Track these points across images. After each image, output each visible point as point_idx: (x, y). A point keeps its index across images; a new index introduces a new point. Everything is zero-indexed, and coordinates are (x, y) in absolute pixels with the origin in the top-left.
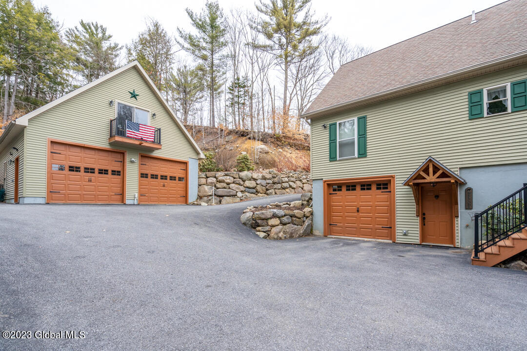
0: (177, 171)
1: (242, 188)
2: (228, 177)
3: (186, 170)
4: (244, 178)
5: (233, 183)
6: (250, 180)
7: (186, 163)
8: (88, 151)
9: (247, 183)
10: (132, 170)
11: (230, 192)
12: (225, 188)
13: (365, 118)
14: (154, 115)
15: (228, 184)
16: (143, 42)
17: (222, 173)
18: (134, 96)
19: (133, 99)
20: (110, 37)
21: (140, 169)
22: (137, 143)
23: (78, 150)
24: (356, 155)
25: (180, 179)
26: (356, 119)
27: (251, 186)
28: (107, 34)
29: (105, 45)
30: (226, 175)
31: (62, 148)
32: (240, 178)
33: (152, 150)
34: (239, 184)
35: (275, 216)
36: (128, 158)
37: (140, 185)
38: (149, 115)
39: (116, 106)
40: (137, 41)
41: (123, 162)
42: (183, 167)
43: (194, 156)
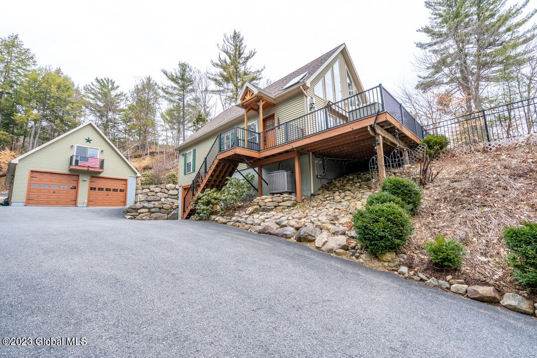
0: (119, 185)
1: (166, 195)
2: (157, 188)
3: (126, 185)
4: (169, 188)
5: (160, 192)
6: (173, 190)
7: (126, 180)
8: (54, 175)
9: (171, 192)
10: (84, 186)
11: (156, 198)
12: (153, 195)
13: (195, 150)
14: (102, 151)
15: (156, 193)
16: (138, 91)
17: (154, 186)
18: (88, 141)
19: (88, 143)
20: (118, 87)
21: (90, 184)
22: (86, 169)
23: (48, 175)
24: (192, 171)
25: (121, 191)
26: (192, 151)
27: (173, 194)
28: (115, 85)
29: (113, 93)
30: (157, 187)
31: (39, 174)
32: (166, 188)
33: (100, 173)
34: (165, 193)
35: (144, 207)
36: (81, 178)
37: (89, 194)
38: (99, 152)
39: (75, 148)
40: (133, 90)
41: (78, 181)
42: (124, 182)
43: (133, 175)
